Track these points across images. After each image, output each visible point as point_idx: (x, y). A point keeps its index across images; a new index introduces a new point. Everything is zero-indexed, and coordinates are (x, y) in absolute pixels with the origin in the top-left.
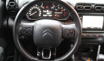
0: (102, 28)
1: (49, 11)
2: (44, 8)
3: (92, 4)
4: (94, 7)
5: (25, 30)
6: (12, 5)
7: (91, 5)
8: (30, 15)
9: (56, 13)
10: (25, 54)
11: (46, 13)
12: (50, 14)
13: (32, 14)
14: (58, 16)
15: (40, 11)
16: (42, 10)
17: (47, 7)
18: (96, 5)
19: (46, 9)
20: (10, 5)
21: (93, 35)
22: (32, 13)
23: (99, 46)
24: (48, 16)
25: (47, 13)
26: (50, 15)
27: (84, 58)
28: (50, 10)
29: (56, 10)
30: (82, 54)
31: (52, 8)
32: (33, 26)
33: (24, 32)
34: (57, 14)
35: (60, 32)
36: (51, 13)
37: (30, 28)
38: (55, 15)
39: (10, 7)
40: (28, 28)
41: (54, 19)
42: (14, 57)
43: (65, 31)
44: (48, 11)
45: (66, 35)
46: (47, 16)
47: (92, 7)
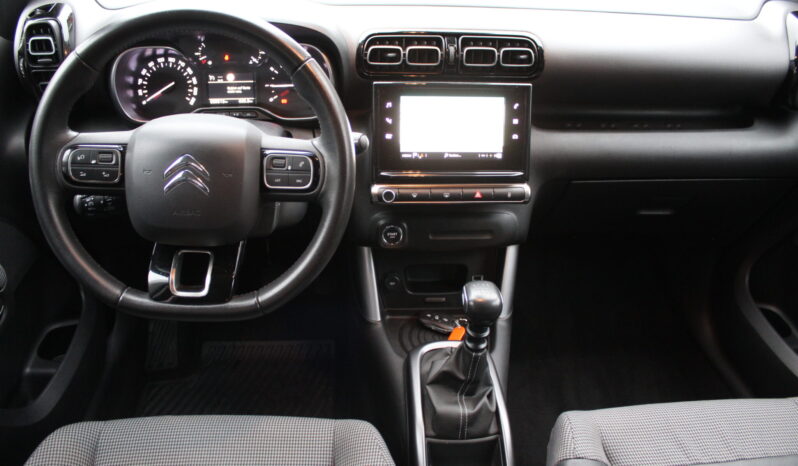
0: (499, 156)
1: (236, 79)
2: (210, 63)
3: (444, 35)
4: (457, 51)
5: (86, 162)
6: (41, 50)
7: (439, 43)
8: (144, 103)
9: (273, 86)
10: (88, 274)
11: (221, 90)
12: (245, 94)
13: (150, 93)
14: (284, 101)
15: (194, 81)
16: (201, 71)
17: (227, 58)
18: (466, 42)
19: (220, 70)
20: (34, 50)
21: (459, 191)
22: (151, 89)
23: (511, 253)
24: (236, 104)
25: (231, 90)
26: (242, 100)
27: (437, 318)
28: (242, 71)
29: (273, 74)
30: (428, 299)
31: (254, 60)
32: (125, 146)
33: (83, 175)
34: (278, 91)
35: (249, 166)
36: (249, 88)
37: (109, 156)
38: (271, 100)
39: (34, 59)
40: (101, 156)
41: (261, 115)
42: (75, 327)
43: (275, 161)
44: (231, 77)
45: (278, 180)
46: (231, 104)
47: (447, 53)
